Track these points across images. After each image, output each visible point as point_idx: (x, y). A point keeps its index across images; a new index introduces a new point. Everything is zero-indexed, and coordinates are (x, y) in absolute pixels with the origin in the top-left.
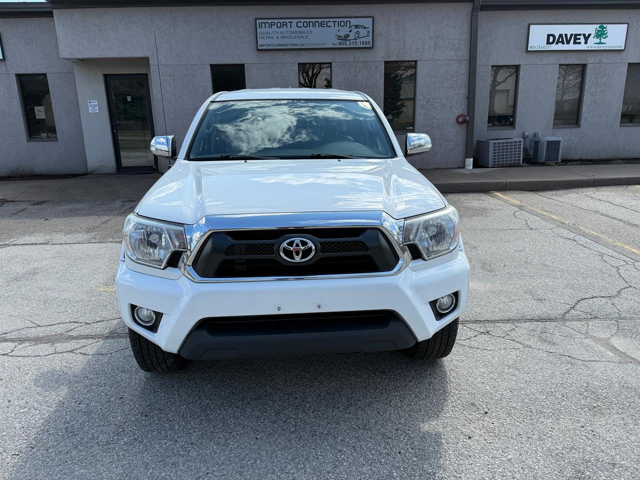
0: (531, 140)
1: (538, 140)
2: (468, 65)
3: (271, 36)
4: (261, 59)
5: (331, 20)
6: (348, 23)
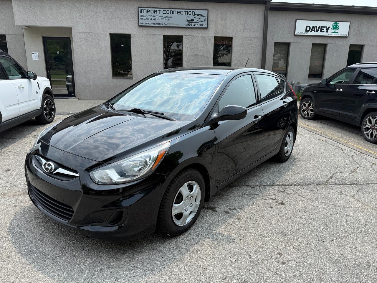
0: (296, 86)
1: (300, 86)
2: (262, 41)
3: (147, 18)
4: (141, 32)
5: (184, 10)
6: (193, 13)
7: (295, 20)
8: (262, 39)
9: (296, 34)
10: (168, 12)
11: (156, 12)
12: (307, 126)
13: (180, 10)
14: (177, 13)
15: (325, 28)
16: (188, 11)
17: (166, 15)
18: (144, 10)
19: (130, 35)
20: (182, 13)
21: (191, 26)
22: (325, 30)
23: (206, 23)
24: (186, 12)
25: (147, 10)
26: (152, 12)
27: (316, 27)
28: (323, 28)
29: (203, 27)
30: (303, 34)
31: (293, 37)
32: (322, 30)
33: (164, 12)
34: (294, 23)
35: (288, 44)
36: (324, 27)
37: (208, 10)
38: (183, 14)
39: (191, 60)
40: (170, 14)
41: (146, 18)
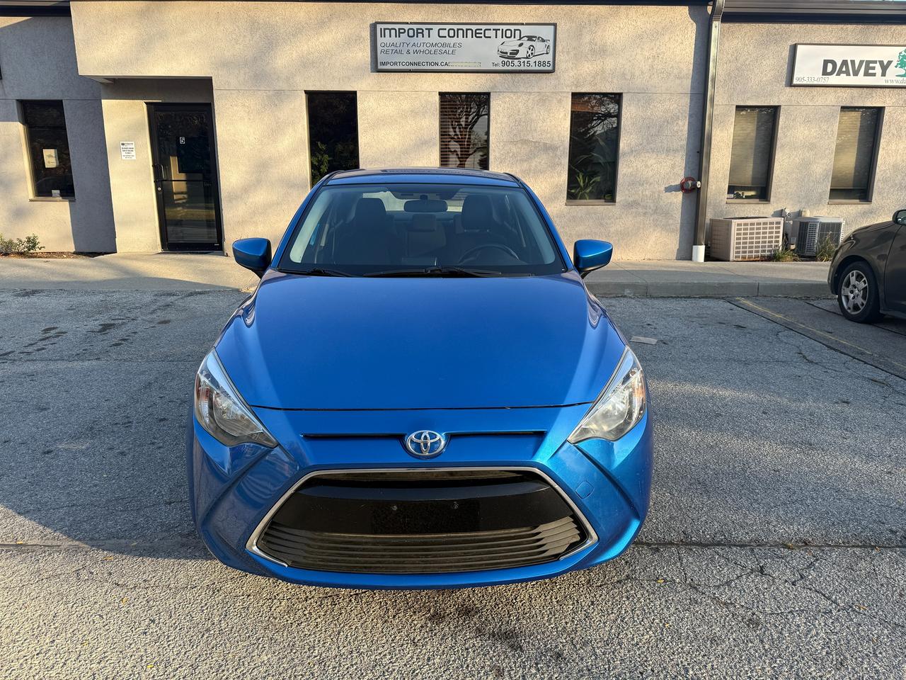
0: (794, 221)
1: (805, 221)
2: (701, 101)
3: (398, 49)
4: (382, 85)
5: (492, 27)
6: (517, 32)
7: (793, 45)
8: (701, 97)
9: (795, 82)
10: (451, 32)
11: (422, 33)
12: (828, 336)
13: (484, 27)
14: (476, 33)
15: (878, 66)
16: (505, 27)
17: (448, 40)
18: (390, 30)
19: (355, 93)
20: (488, 33)
21: (510, 68)
22: (878, 70)
23: (549, 58)
24: (499, 33)
25: (399, 29)
26: (411, 34)
27: (853, 62)
28: (871, 65)
29: (542, 68)
30: (815, 83)
31: (787, 89)
32: (870, 71)
33: (443, 33)
34: (790, 54)
35: (774, 111)
36: (875, 62)
37: (555, 25)
38: (490, 37)
39: (511, 155)
40: (458, 37)
41: (395, 48)
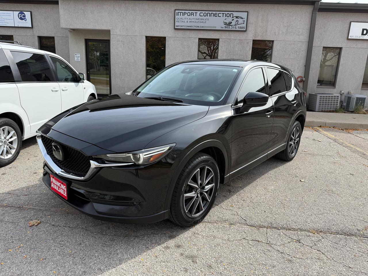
0: (345, 96)
1: (350, 96)
2: (307, 45)
4: (176, 35)
5: (221, 12)
6: (232, 15)
7: (350, 22)
8: (307, 43)
9: (349, 38)
10: (205, 14)
11: (193, 14)
13: (218, 12)
14: (215, 15)
16: (227, 13)
17: (203, 17)
18: (180, 13)
19: (165, 38)
20: (220, 15)
21: (228, 29)
23: (245, 25)
24: (224, 15)
25: (184, 13)
26: (189, 14)
29: (241, 29)
30: (358, 38)
31: (346, 41)
33: (201, 14)
34: (348, 26)
35: (339, 50)
37: (248, 12)
40: (207, 16)
41: (182, 20)
